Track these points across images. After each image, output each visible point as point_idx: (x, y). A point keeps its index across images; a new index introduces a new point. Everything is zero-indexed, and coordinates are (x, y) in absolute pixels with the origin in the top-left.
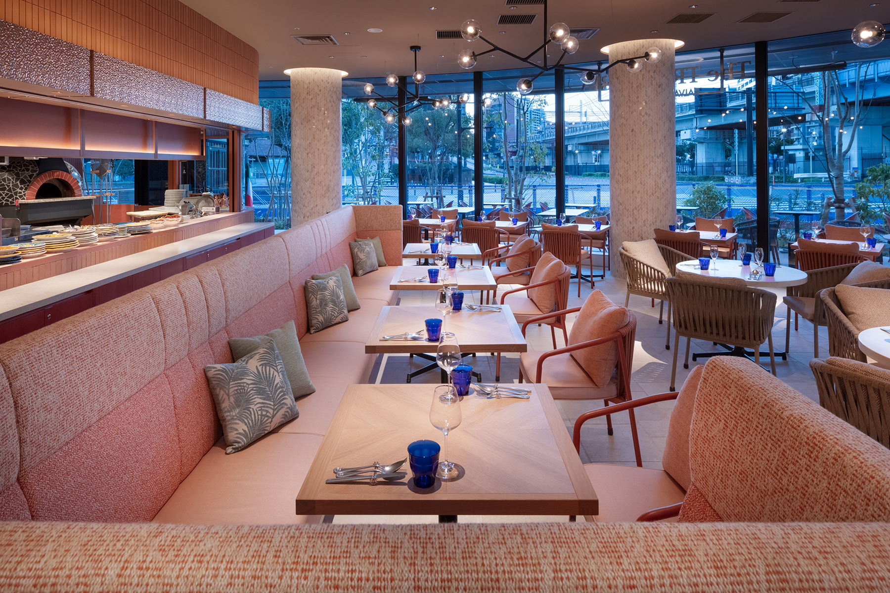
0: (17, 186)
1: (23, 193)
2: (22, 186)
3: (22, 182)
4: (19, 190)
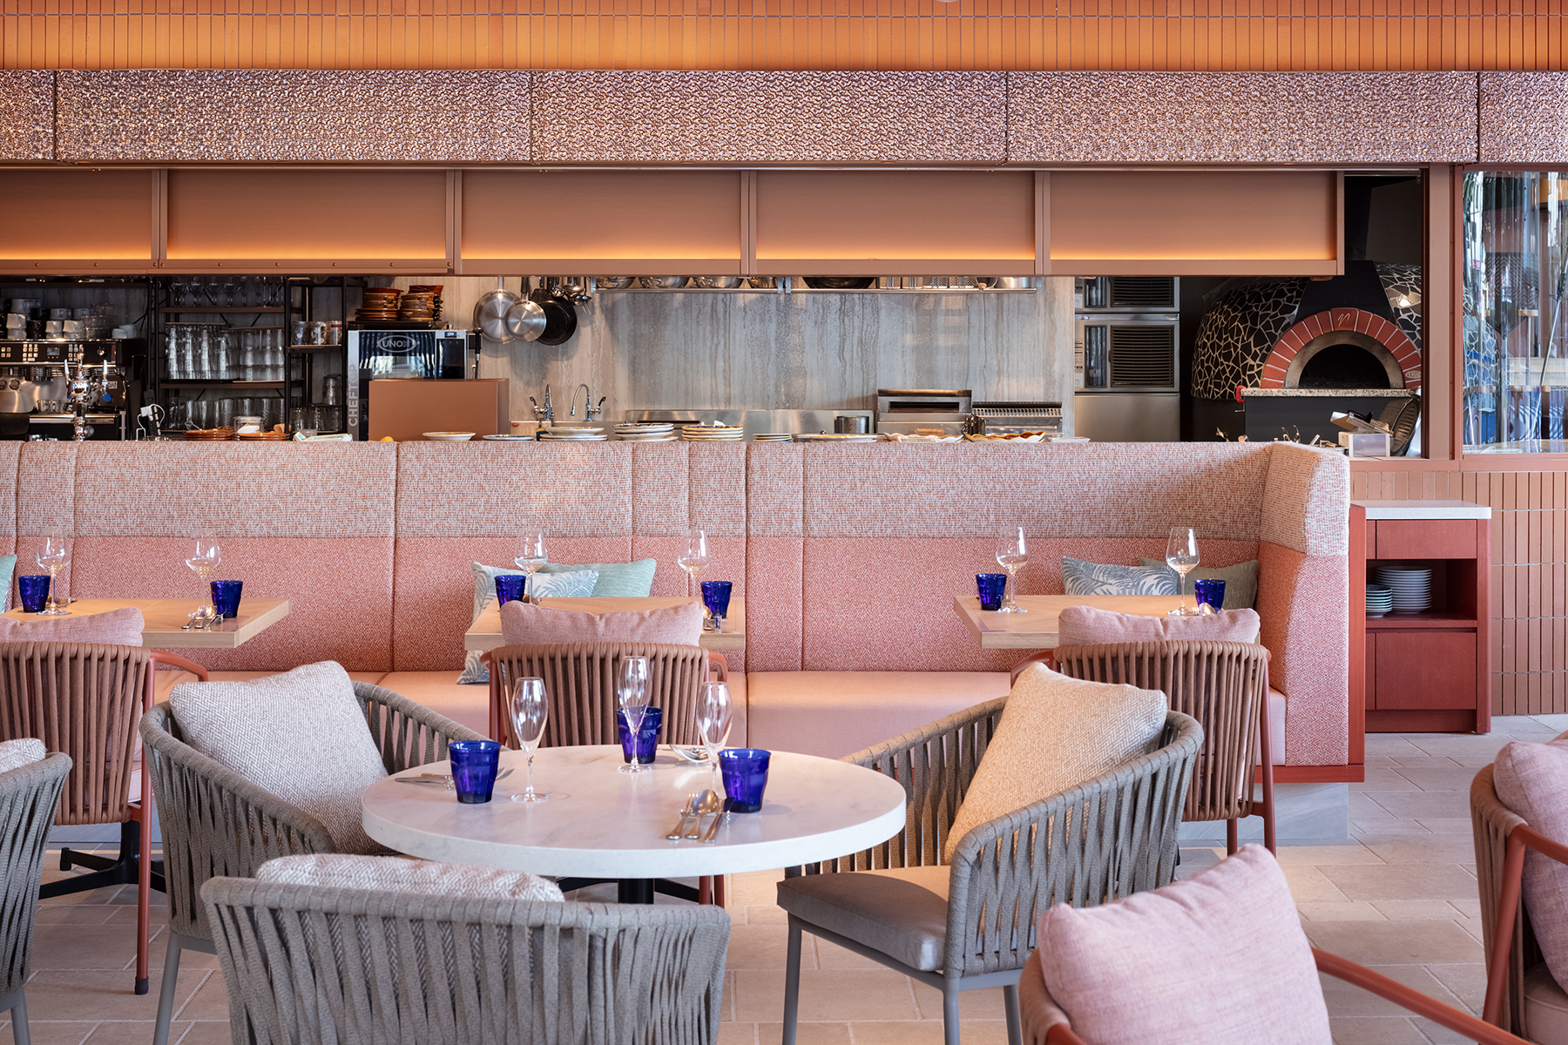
0: (1246, 348)
1: (1256, 370)
2: (1257, 349)
3: (1260, 340)
4: (1250, 361)
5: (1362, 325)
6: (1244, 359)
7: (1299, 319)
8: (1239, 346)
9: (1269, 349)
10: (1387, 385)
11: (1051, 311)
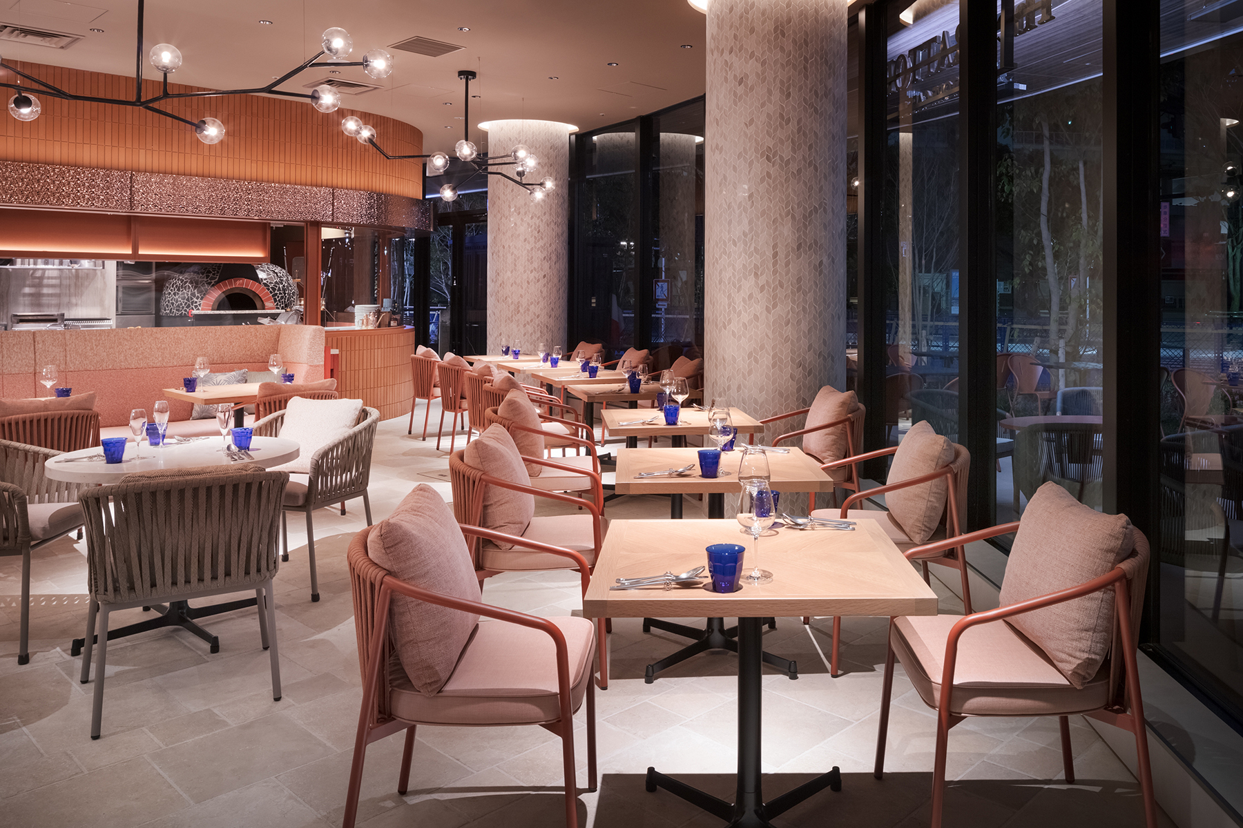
0: (193, 294)
1: (199, 303)
2: (199, 295)
3: (200, 291)
4: (196, 300)
5: (247, 285)
6: (192, 299)
7: (217, 283)
8: (190, 293)
9: (204, 294)
10: (256, 309)
11: (104, 278)
